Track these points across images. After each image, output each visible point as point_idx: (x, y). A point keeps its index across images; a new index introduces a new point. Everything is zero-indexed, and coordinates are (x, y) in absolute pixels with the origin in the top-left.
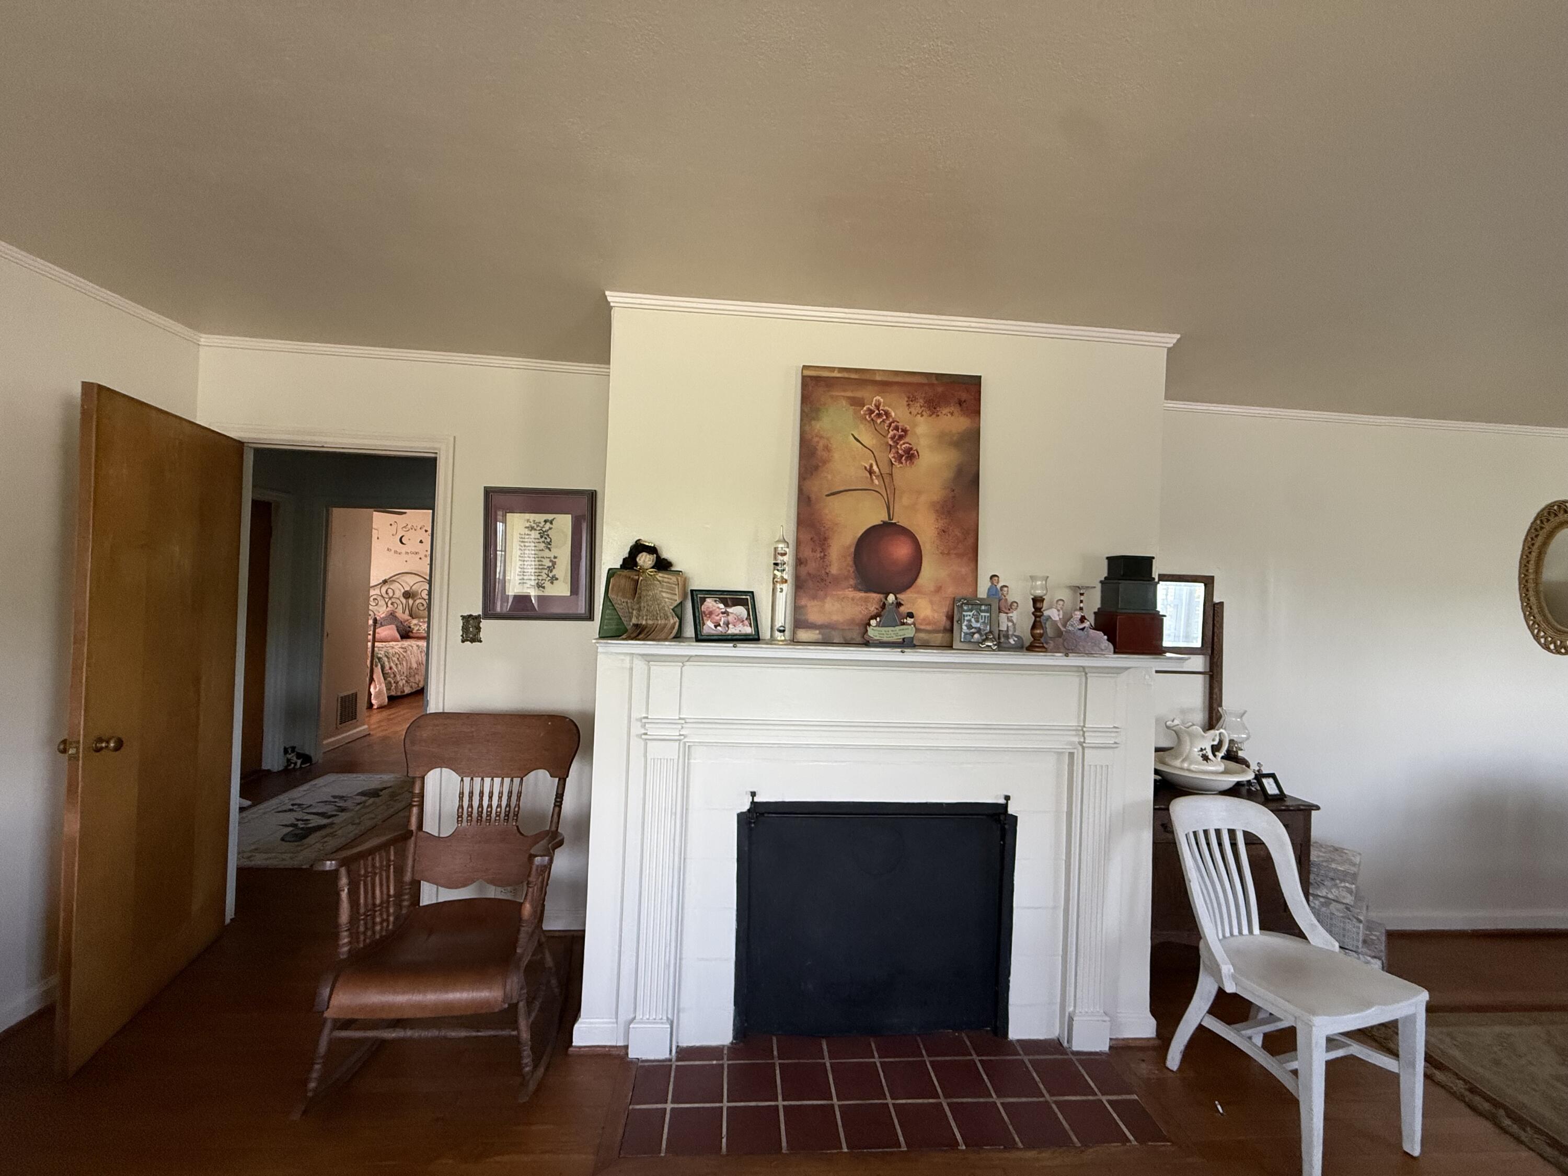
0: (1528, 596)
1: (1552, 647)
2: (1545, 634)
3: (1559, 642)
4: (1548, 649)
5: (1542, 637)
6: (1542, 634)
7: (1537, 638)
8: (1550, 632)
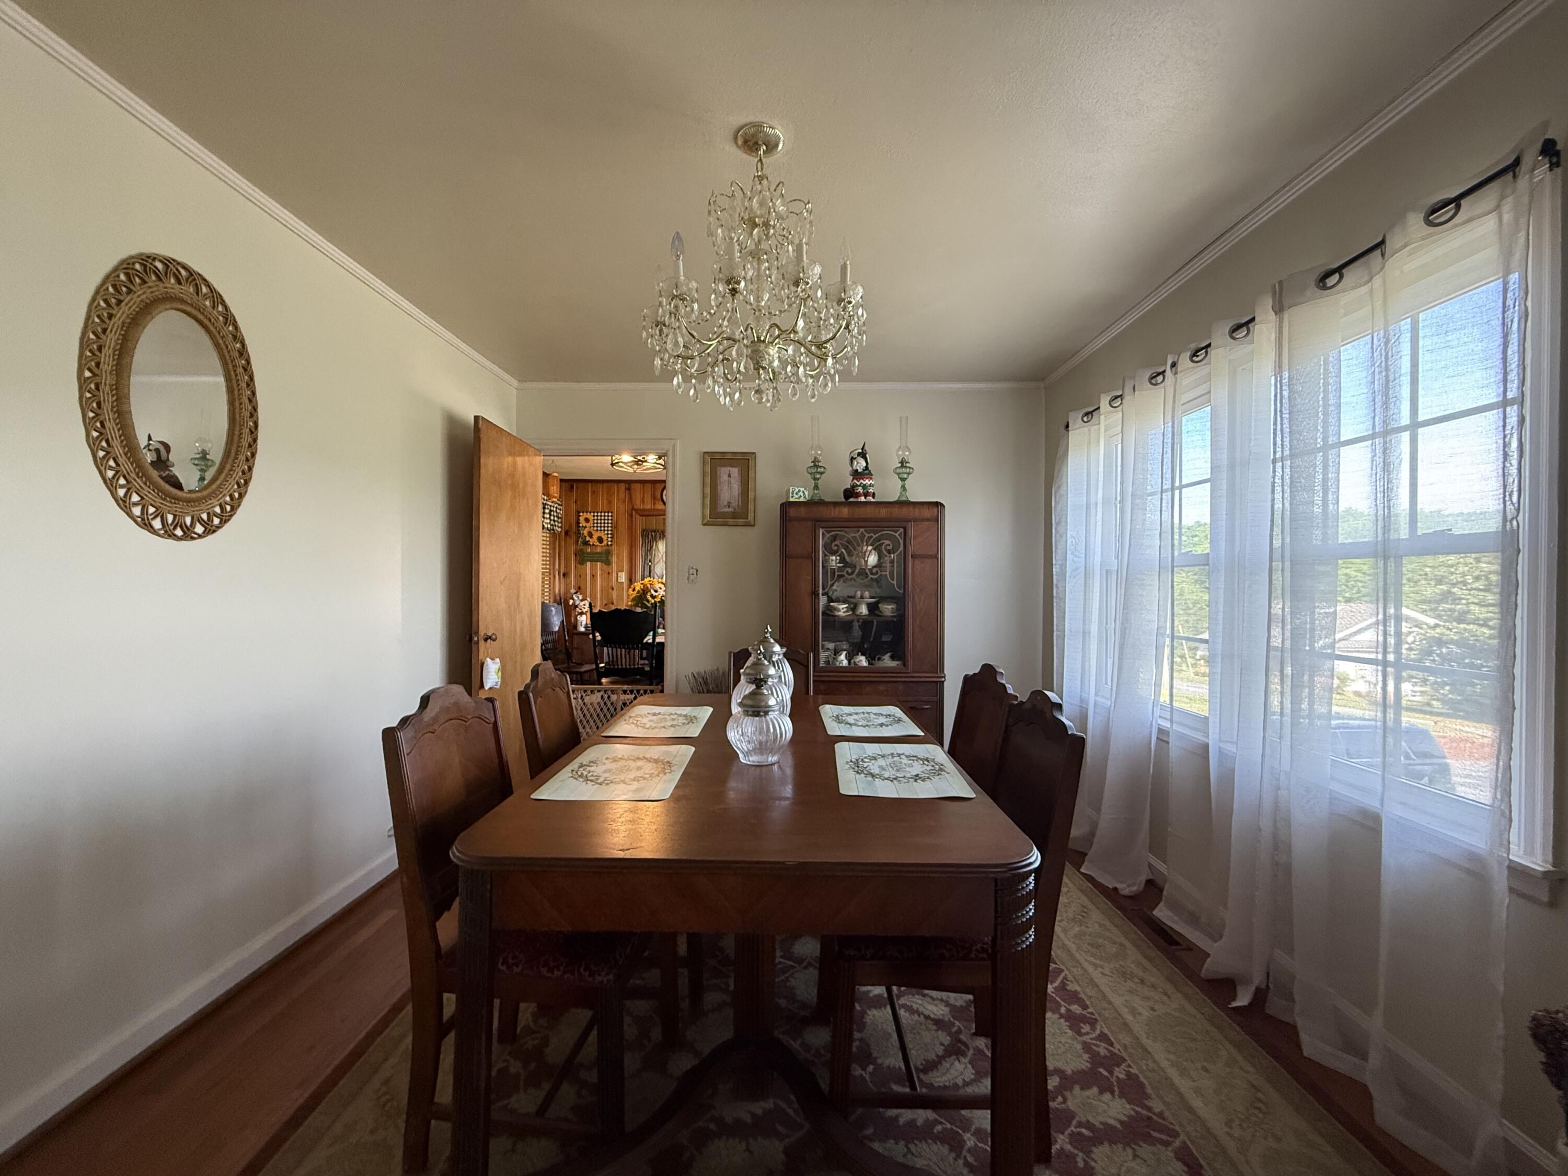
0: (102, 418)
1: (157, 524)
2: (142, 498)
3: (170, 518)
4: (147, 525)
5: (135, 504)
6: (135, 498)
7: (124, 504)
8: (151, 496)
